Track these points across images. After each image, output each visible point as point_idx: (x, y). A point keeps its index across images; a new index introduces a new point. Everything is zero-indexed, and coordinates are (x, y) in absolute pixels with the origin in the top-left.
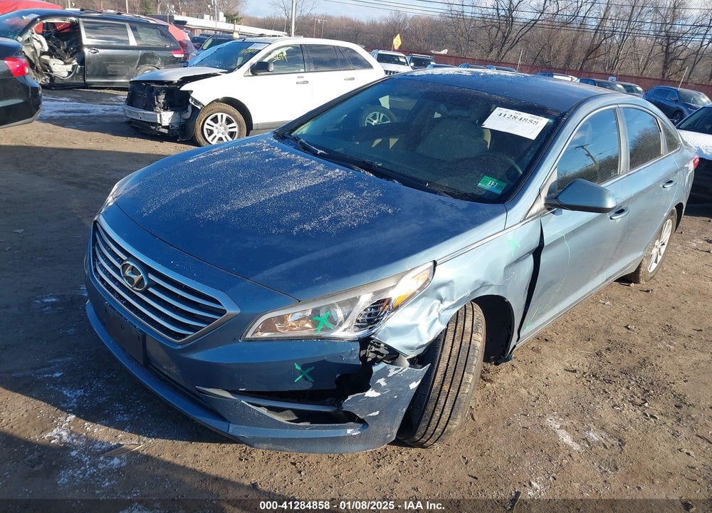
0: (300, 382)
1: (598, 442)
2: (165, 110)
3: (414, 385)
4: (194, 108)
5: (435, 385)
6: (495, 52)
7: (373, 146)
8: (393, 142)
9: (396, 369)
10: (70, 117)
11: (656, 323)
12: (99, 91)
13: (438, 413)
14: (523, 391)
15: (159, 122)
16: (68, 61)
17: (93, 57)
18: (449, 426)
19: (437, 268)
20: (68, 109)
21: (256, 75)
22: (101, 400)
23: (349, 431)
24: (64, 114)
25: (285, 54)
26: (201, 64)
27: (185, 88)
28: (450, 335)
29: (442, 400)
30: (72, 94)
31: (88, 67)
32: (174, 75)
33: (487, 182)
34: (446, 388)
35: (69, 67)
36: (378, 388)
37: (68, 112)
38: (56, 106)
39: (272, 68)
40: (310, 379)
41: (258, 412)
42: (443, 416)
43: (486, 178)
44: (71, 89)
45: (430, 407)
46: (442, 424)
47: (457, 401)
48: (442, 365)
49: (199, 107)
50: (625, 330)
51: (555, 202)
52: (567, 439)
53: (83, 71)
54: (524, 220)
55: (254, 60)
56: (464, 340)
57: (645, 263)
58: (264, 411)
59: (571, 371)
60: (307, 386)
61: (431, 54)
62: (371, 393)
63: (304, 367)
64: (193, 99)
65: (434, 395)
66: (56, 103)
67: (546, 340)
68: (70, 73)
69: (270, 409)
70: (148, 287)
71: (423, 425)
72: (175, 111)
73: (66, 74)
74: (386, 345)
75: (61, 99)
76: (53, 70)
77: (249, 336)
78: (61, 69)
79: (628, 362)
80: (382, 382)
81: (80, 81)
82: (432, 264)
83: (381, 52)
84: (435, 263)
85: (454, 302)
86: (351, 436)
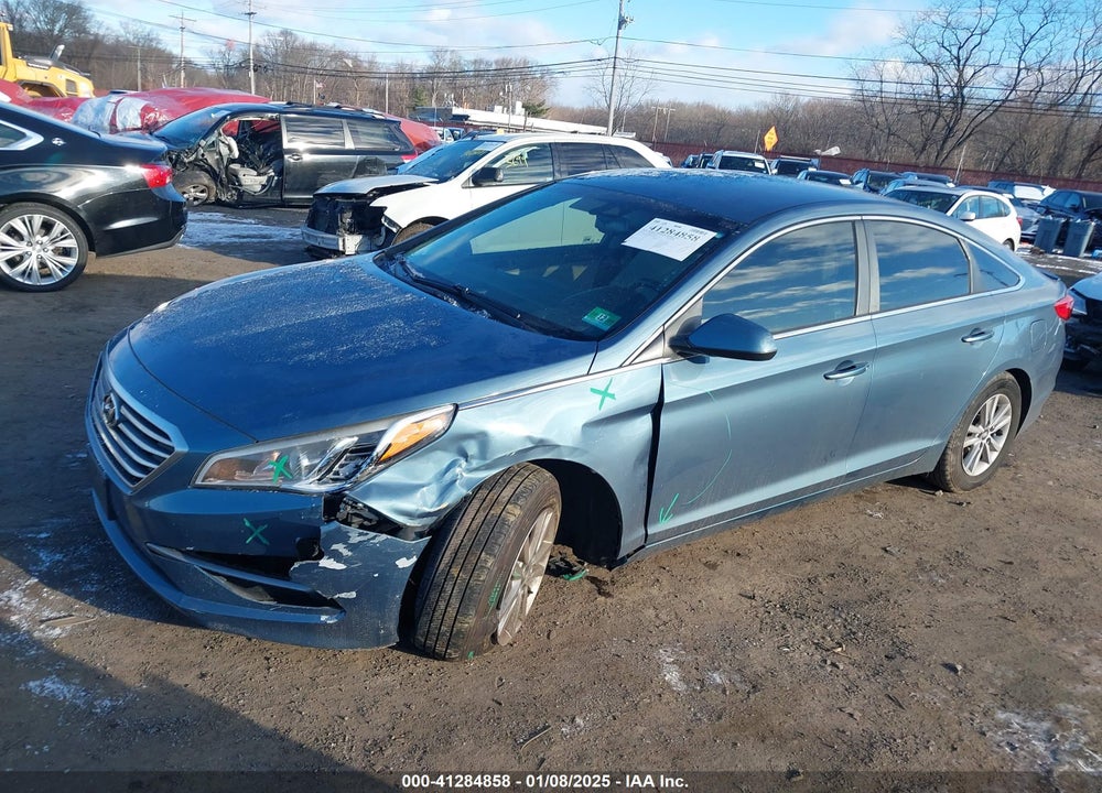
0: (251, 543)
1: (718, 686)
2: (352, 233)
3: (404, 563)
4: (389, 231)
5: (442, 566)
7: (545, 275)
8: (578, 271)
10: (242, 243)
11: (941, 547)
12: (300, 210)
13: (442, 605)
14: (651, 612)
15: (341, 249)
16: (262, 171)
17: (295, 164)
18: (458, 625)
19: (459, 413)
20: (246, 233)
21: (480, 186)
22: (76, 567)
23: (323, 618)
24: (237, 240)
25: (526, 156)
26: (414, 171)
27: (377, 203)
28: (476, 504)
29: (448, 588)
30: (264, 214)
31: (288, 178)
32: (362, 185)
33: (597, 314)
34: (455, 571)
35: (264, 179)
36: (337, 556)
37: (244, 237)
38: (233, 229)
39: (501, 176)
40: (265, 541)
41: (213, 582)
42: (449, 609)
43: (598, 310)
44: (265, 207)
45: (433, 596)
46: (448, 621)
47: (468, 591)
48: (455, 542)
49: (394, 230)
50: (882, 553)
52: (672, 676)
53: (280, 184)
54: (621, 366)
55: (479, 165)
56: (492, 512)
57: (951, 458)
58: (223, 582)
59: (750, 598)
60: (260, 551)
61: (817, 156)
62: (326, 563)
63: (256, 524)
64: (386, 218)
65: (439, 579)
66: (235, 225)
67: (739, 555)
68: (264, 186)
69: (230, 579)
70: (118, 422)
71: (425, 619)
72: (364, 234)
73: (258, 188)
74: (365, 506)
75: (245, 221)
76: (243, 183)
77: (199, 482)
78: (252, 181)
81: (276, 197)
82: (451, 408)
83: (727, 153)
84: (457, 408)
85: (488, 462)
86: (325, 623)
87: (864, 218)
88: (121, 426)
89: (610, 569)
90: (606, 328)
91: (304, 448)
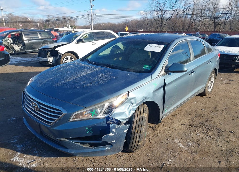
0: (88, 133)
1: (191, 146)
2: (50, 57)
3: (126, 131)
4: (60, 56)
5: (133, 130)
6: (159, 29)
7: (114, 60)
8: (120, 59)
9: (118, 126)
10: (21, 63)
11: (212, 107)
12: (30, 54)
13: (135, 140)
14: (167, 132)
15: (49, 61)
16: (19, 45)
17: (27, 43)
18: (139, 143)
19: (130, 93)
20: (20, 60)
21: (79, 43)
22: (28, 147)
23: (107, 148)
24: (19, 62)
25: (88, 36)
26: (61, 41)
27: (56, 49)
28: (136, 114)
29: (136, 135)
30: (21, 56)
31: (26, 47)
32: (52, 46)
33: (146, 67)
34: (136, 131)
35: (20, 47)
36: (113, 132)
37: (20, 61)
38: (16, 60)
39: (83, 40)
40: (92, 132)
41: (77, 145)
42: (137, 140)
43: (145, 65)
44: (21, 54)
45: (132, 138)
46: (137, 143)
47: (141, 135)
48: (135, 124)
49: (61, 55)
50: (202, 110)
51: (168, 71)
52: (181, 145)
53: (24, 48)
54: (158, 77)
55: (78, 38)
56: (141, 115)
57: (206, 88)
58: (79, 144)
59: (183, 125)
60: (91, 134)
61: (138, 31)
62: (111, 134)
63: (89, 128)
64: (59, 53)
65: (133, 134)
66: (16, 59)
67: (175, 116)
68: (20, 49)
69: (81, 143)
70: (40, 109)
71: (131, 144)
72: (54, 57)
73: (19, 50)
74: (115, 119)
75: (18, 57)
76: (15, 49)
77: (71, 120)
78: (17, 48)
79: (202, 120)
80: (114, 130)
81: (24, 51)
82: (128, 92)
83: (121, 32)
84: (129, 92)
85: (137, 104)
86: (107, 150)
87: (188, 40)
88: (41, 109)
89: (157, 124)
90: (149, 69)
91: (99, 107)
